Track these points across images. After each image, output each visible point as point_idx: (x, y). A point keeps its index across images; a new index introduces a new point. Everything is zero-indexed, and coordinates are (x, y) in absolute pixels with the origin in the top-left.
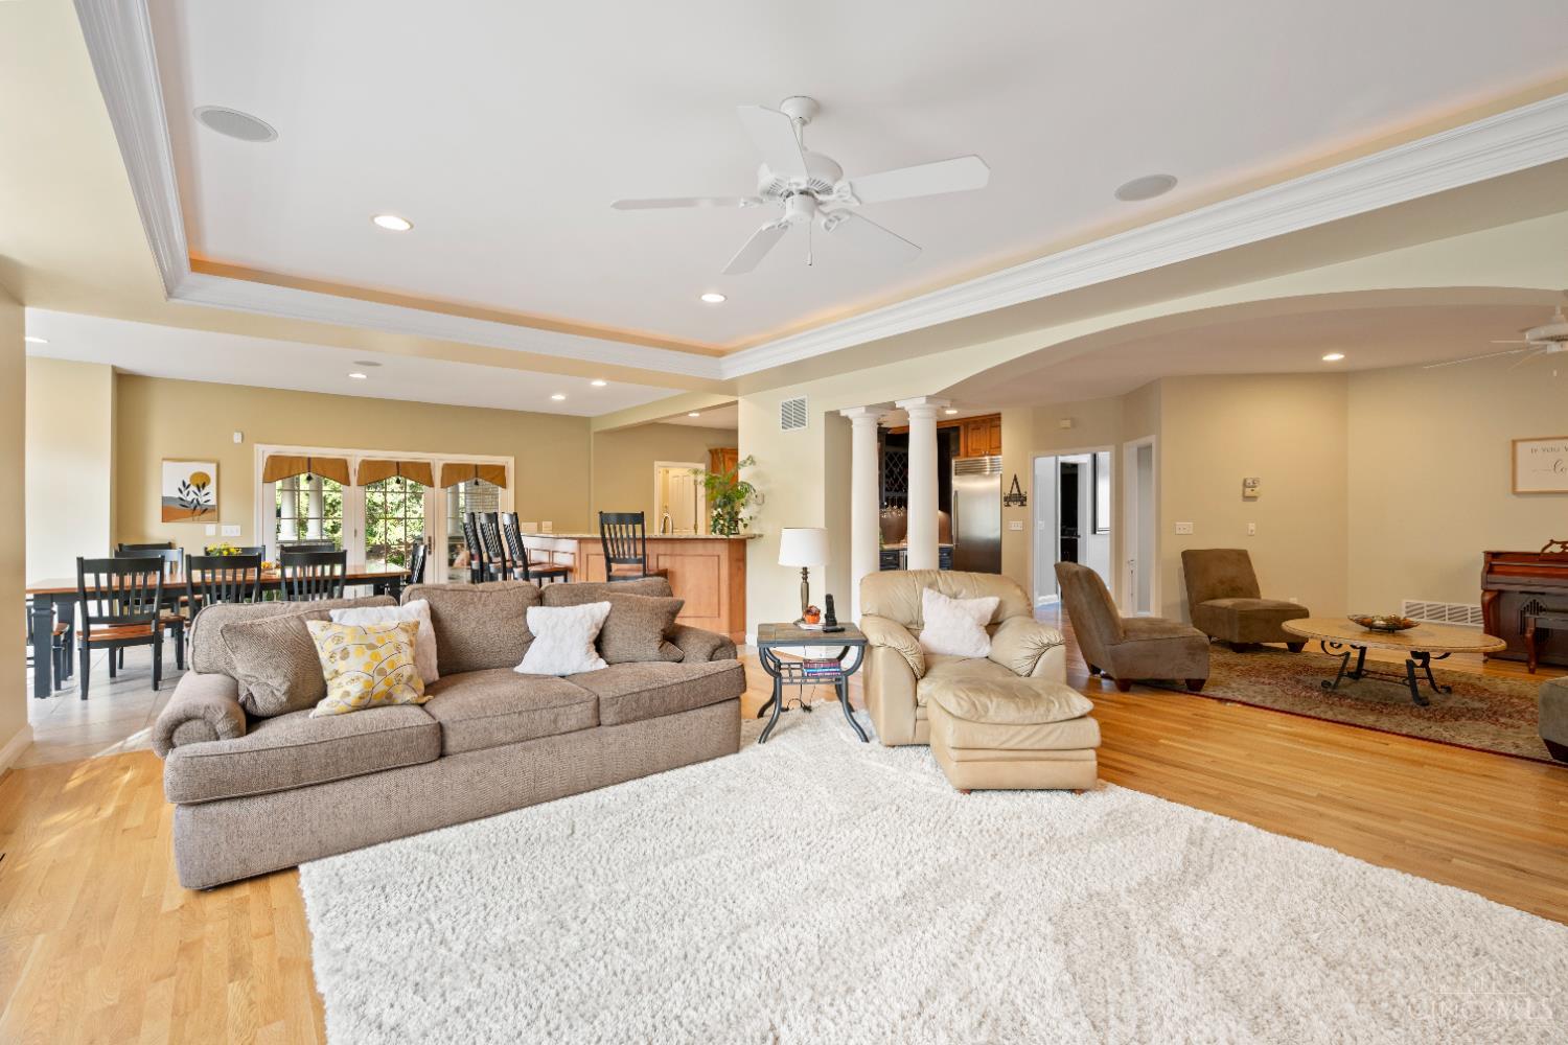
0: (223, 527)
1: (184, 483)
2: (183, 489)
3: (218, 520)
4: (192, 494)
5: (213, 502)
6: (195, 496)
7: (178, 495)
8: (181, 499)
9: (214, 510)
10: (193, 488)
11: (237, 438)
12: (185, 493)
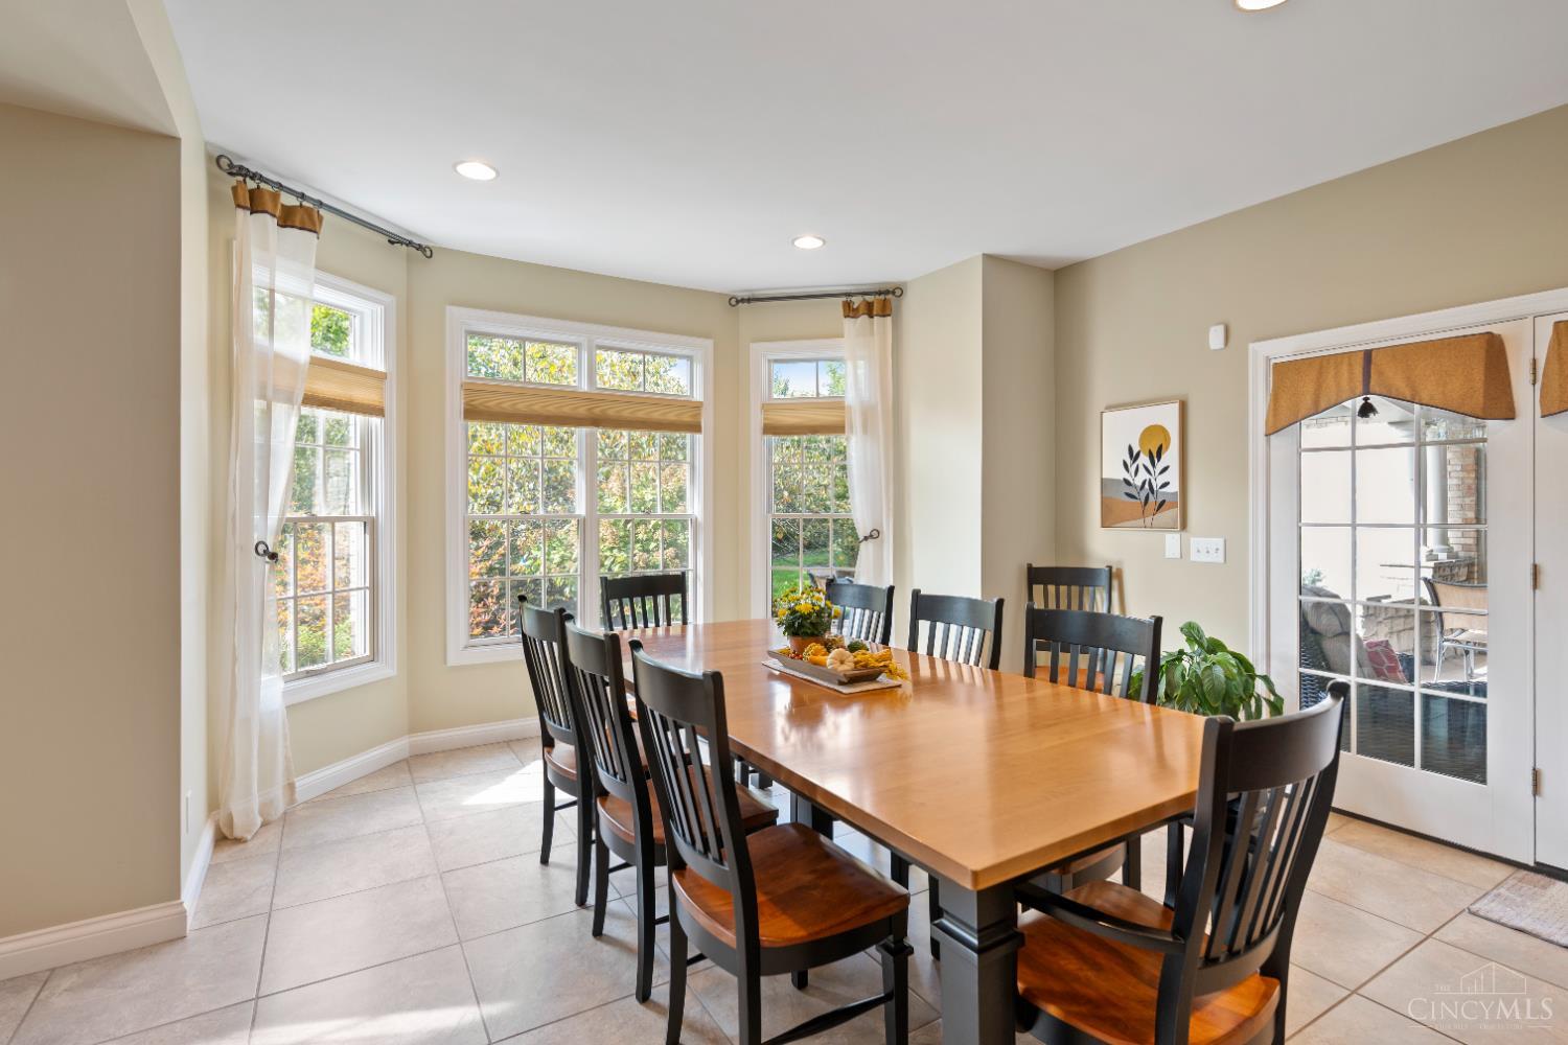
0: (1192, 539)
1: (1131, 450)
2: (1129, 462)
3: (1184, 526)
4: (1142, 470)
5: (1174, 487)
6: (1148, 476)
7: (1122, 474)
8: (1127, 482)
9: (1174, 505)
10: (1144, 459)
11: (1216, 338)
12: (1132, 469)
